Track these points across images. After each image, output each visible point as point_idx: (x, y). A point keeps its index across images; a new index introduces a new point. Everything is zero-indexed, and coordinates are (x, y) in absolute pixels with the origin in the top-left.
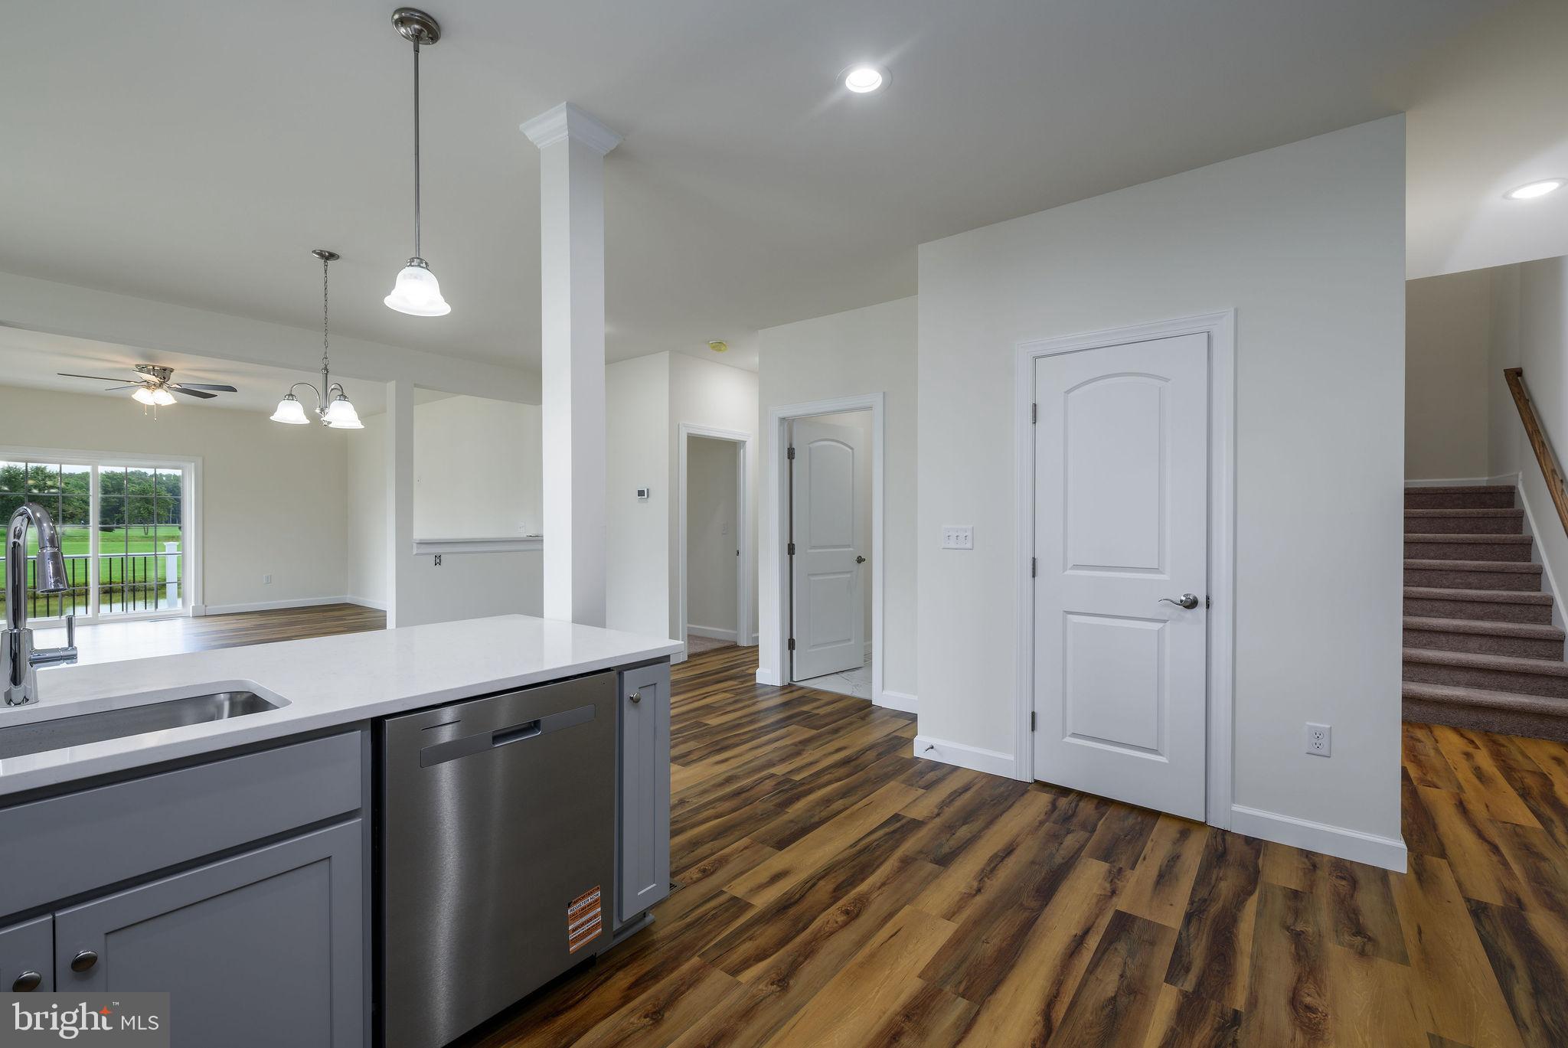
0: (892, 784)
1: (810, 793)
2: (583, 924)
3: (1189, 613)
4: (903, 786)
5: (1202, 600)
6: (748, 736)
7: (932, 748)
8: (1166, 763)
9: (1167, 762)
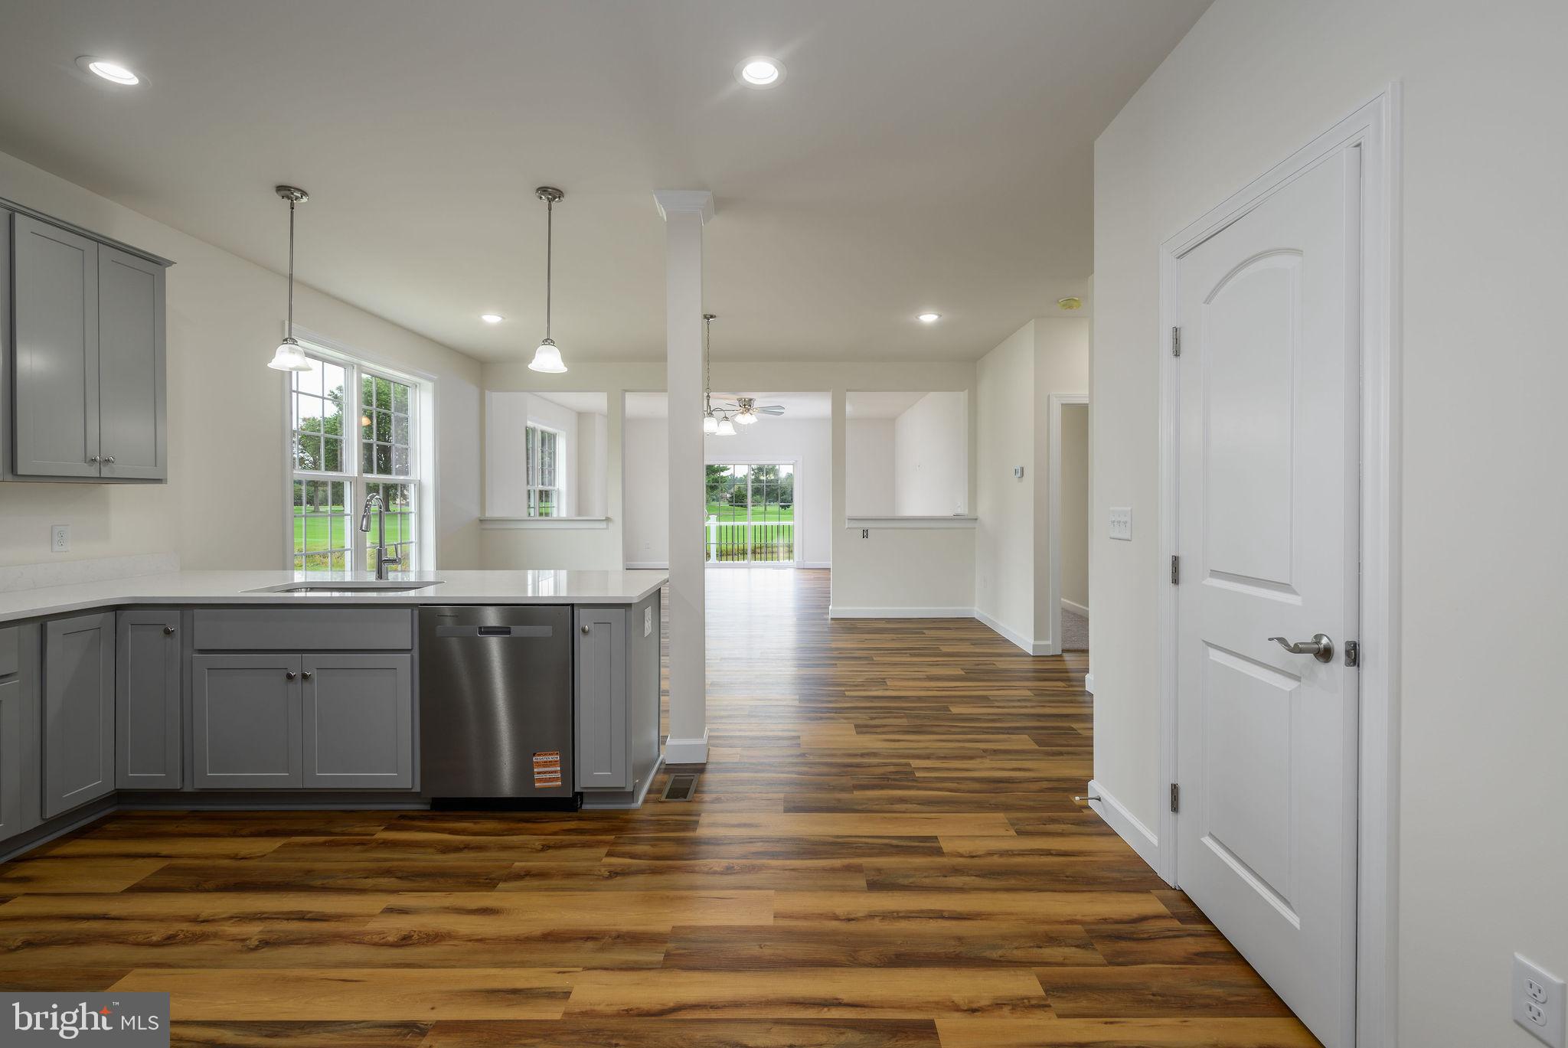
0: (1001, 815)
1: (900, 789)
2: (545, 773)
3: (1322, 668)
4: (1007, 821)
5: (1340, 649)
6: (961, 730)
7: (1099, 800)
8: (1296, 929)
9: (1298, 926)
